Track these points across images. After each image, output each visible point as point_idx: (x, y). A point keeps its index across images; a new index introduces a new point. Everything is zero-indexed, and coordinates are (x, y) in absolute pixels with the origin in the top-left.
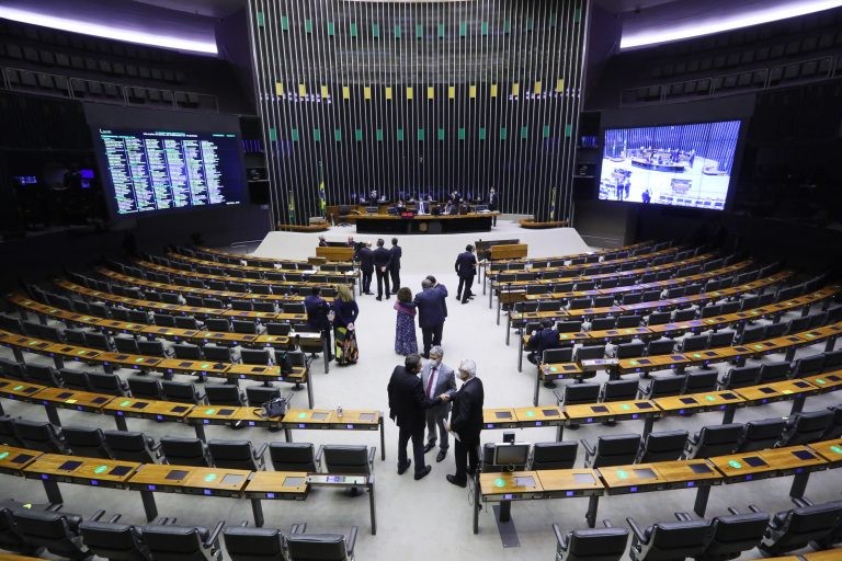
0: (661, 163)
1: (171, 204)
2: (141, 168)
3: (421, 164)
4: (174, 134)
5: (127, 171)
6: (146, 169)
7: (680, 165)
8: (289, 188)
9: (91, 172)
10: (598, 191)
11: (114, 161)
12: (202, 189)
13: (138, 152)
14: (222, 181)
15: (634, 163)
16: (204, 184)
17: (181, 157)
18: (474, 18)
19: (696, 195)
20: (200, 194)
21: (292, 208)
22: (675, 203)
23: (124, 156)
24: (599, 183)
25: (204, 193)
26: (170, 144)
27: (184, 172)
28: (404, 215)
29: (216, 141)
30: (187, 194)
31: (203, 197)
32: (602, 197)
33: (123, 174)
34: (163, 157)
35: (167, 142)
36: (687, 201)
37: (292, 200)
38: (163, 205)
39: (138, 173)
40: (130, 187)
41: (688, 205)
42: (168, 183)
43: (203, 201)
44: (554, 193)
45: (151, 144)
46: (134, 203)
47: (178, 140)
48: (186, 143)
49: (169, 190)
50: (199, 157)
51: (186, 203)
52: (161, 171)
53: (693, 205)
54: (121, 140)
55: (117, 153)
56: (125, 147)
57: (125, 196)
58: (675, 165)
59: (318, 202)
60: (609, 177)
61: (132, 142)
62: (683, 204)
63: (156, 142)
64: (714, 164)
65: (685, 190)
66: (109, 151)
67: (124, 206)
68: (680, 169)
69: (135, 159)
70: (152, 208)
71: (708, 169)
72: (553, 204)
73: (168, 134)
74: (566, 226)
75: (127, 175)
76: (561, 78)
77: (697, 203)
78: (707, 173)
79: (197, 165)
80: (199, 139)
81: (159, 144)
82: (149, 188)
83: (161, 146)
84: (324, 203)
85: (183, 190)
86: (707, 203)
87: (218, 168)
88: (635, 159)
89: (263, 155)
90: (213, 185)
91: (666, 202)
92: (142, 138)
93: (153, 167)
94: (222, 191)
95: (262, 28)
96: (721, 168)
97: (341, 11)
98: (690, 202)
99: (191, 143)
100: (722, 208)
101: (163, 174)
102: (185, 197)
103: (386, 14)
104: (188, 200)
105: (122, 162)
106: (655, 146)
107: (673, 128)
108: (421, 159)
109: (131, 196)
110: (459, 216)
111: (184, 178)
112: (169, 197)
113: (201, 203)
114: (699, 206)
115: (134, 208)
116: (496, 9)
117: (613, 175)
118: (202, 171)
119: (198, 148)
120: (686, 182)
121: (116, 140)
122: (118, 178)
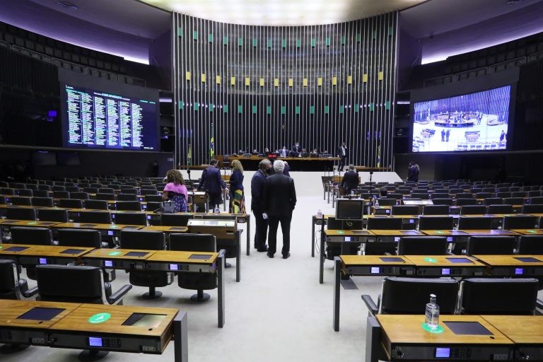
0: (456, 121)
1: (105, 142)
2: (89, 115)
3: (283, 130)
4: (114, 97)
5: (80, 115)
6: (93, 116)
7: (470, 121)
8: (189, 143)
9: (55, 112)
10: (412, 146)
11: (72, 107)
12: (128, 135)
13: (89, 104)
14: (143, 132)
15: (436, 124)
16: (130, 132)
17: (117, 112)
18: (321, 40)
19: (484, 141)
20: (126, 139)
21: (189, 156)
22: (469, 149)
23: (79, 105)
24: (412, 140)
25: (129, 139)
26: (111, 103)
27: (118, 122)
29: (142, 105)
30: (117, 137)
31: (129, 141)
32: (415, 150)
33: (76, 117)
34: (105, 110)
35: (109, 101)
36: (477, 146)
37: (190, 151)
38: (100, 142)
39: (86, 117)
40: (80, 126)
41: (479, 149)
42: (106, 128)
43: (128, 144)
44: (380, 149)
45: (98, 101)
46: (80, 138)
47: (116, 100)
48: (121, 104)
49: (105, 133)
50: (129, 113)
51: (116, 144)
52: (102, 119)
53: (482, 148)
54: (79, 94)
55: (75, 102)
56: (80, 99)
57: (75, 131)
58: (467, 122)
59: (208, 151)
60: (419, 135)
61: (86, 97)
62: (475, 149)
63: (101, 100)
64: (494, 117)
65: (475, 139)
66: (70, 100)
67: (73, 138)
68: (470, 125)
69: (86, 108)
70: (92, 143)
71: (491, 122)
72: (379, 158)
73: (110, 96)
74: (389, 171)
75: (79, 118)
76: (381, 70)
77: (486, 146)
78: (491, 124)
79: (127, 120)
80: (130, 102)
81: (103, 102)
82: (92, 129)
83: (104, 103)
84: (212, 152)
85: (115, 134)
86: (492, 146)
87: (141, 123)
88: (437, 121)
89: (173, 118)
90: (137, 134)
91: (462, 149)
92: (93, 96)
93: (97, 116)
94: (142, 139)
95: (180, 37)
96: (500, 120)
97: (233, 32)
98: (480, 147)
99: (125, 104)
100: (504, 148)
101: (103, 121)
102: (116, 139)
103: (262, 36)
104: (118, 142)
105: (77, 109)
106: (451, 110)
107: (462, 97)
108: (283, 127)
109: (79, 132)
111: (117, 126)
112: (105, 138)
113: (126, 145)
114: (487, 149)
115: (80, 141)
116: (336, 32)
117: (422, 134)
118: (130, 124)
119: (129, 108)
120: (475, 133)
121: (76, 94)
122: (73, 118)
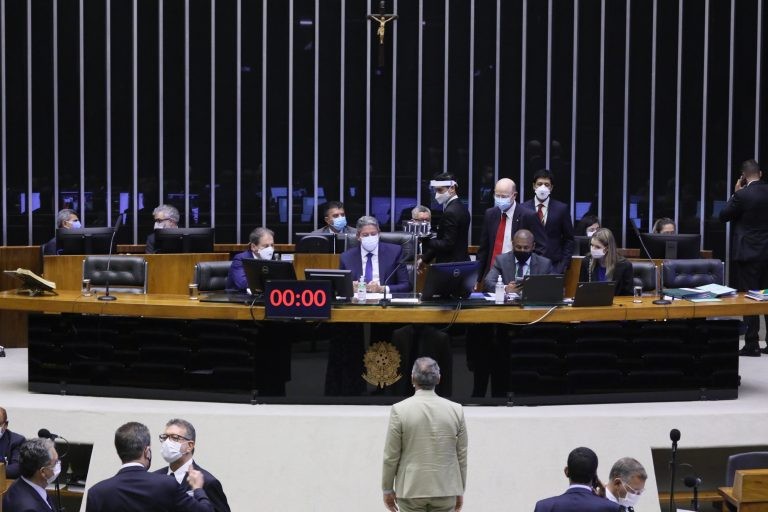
28: (282, 298)
110: (569, 312)
